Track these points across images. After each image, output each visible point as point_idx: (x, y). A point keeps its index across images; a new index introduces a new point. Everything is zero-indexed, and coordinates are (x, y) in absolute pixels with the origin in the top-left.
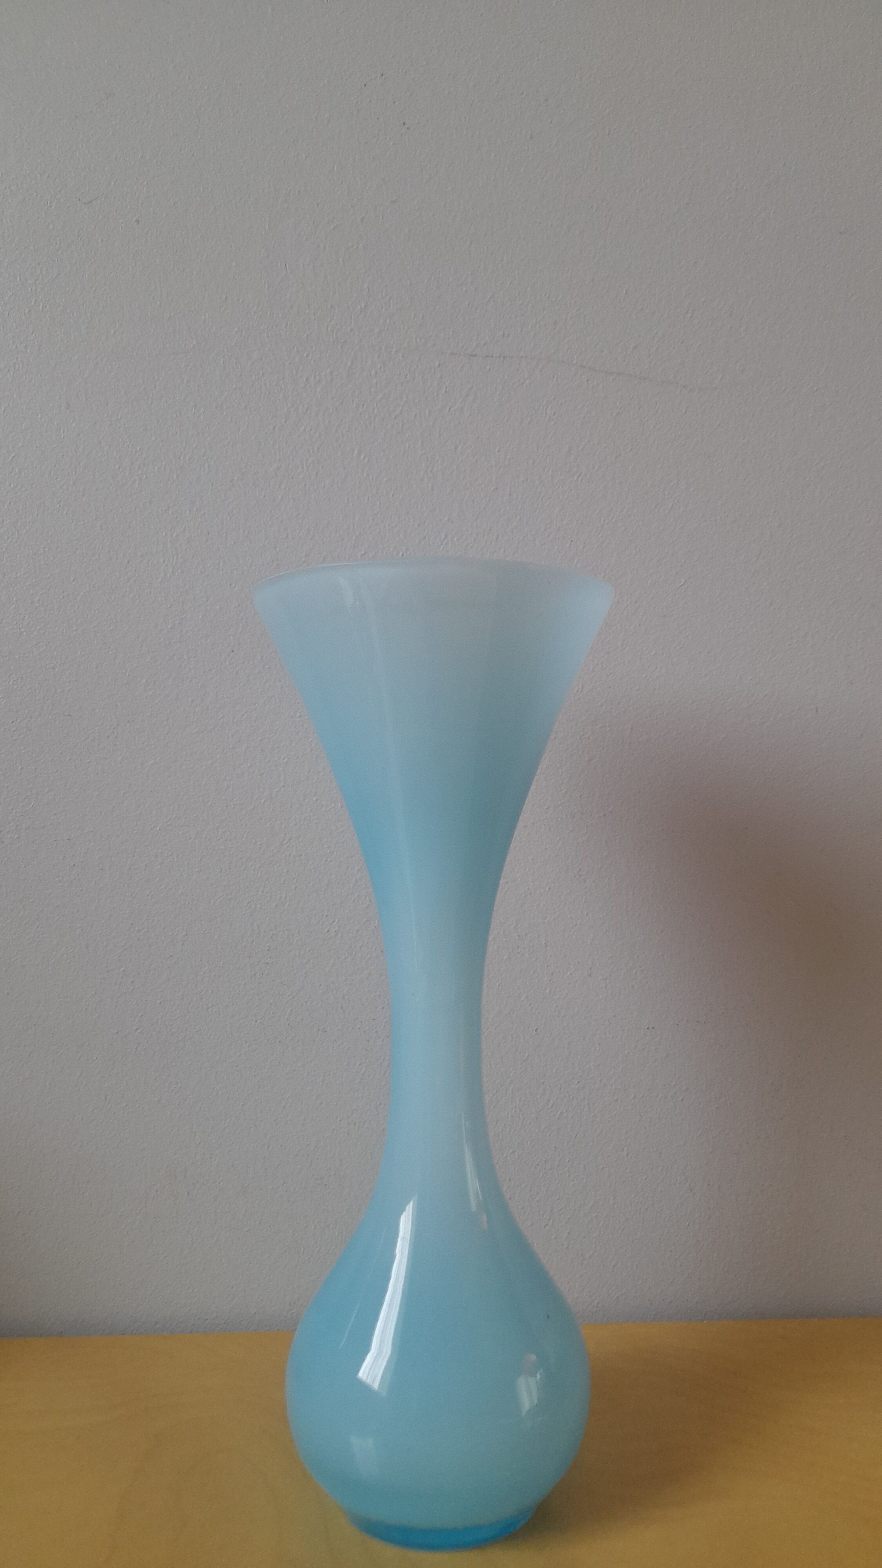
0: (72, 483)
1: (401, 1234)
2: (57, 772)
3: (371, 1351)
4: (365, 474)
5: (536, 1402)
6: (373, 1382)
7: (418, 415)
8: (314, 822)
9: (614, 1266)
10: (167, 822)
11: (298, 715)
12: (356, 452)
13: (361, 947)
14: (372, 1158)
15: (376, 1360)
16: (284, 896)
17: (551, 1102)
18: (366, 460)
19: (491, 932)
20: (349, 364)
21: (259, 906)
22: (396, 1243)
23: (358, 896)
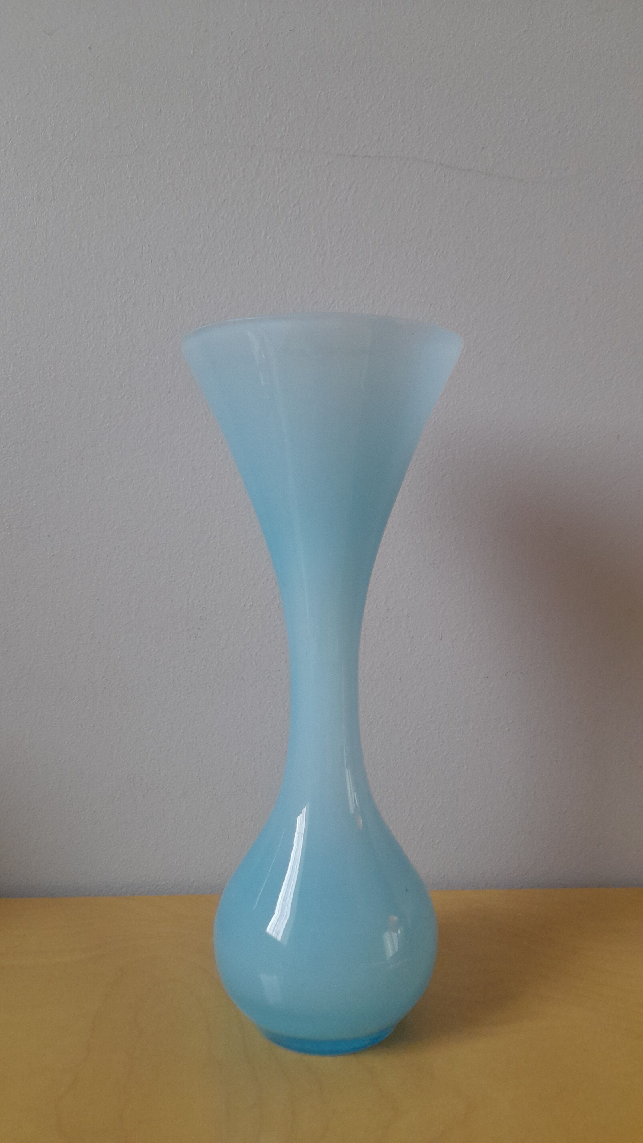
0: (43, 260)
1: (297, 830)
2: (38, 485)
3: (275, 914)
4: (270, 252)
5: (397, 950)
6: (277, 936)
7: (312, 204)
8: (233, 523)
9: (456, 849)
10: (122, 523)
11: (220, 441)
12: (263, 233)
13: (270, 617)
14: (278, 772)
15: (279, 920)
16: (211, 579)
17: (411, 732)
18: (271, 241)
19: (366, 606)
20: (258, 163)
21: (192, 586)
22: (294, 836)
23: (267, 579)
